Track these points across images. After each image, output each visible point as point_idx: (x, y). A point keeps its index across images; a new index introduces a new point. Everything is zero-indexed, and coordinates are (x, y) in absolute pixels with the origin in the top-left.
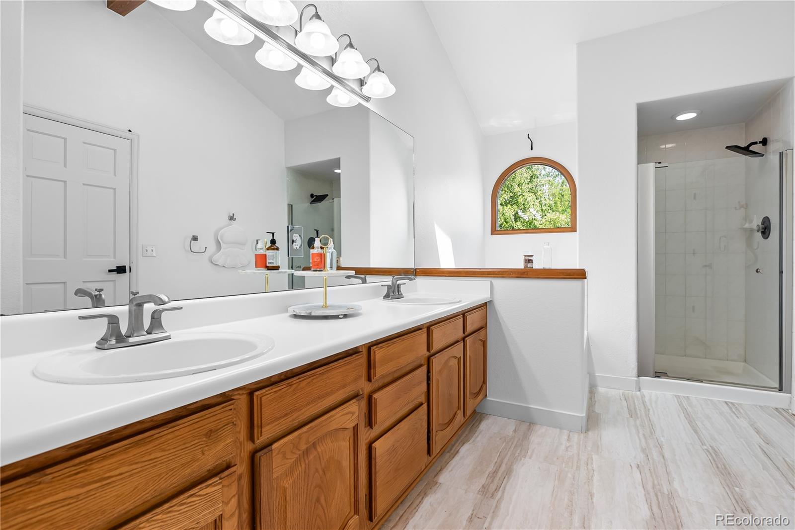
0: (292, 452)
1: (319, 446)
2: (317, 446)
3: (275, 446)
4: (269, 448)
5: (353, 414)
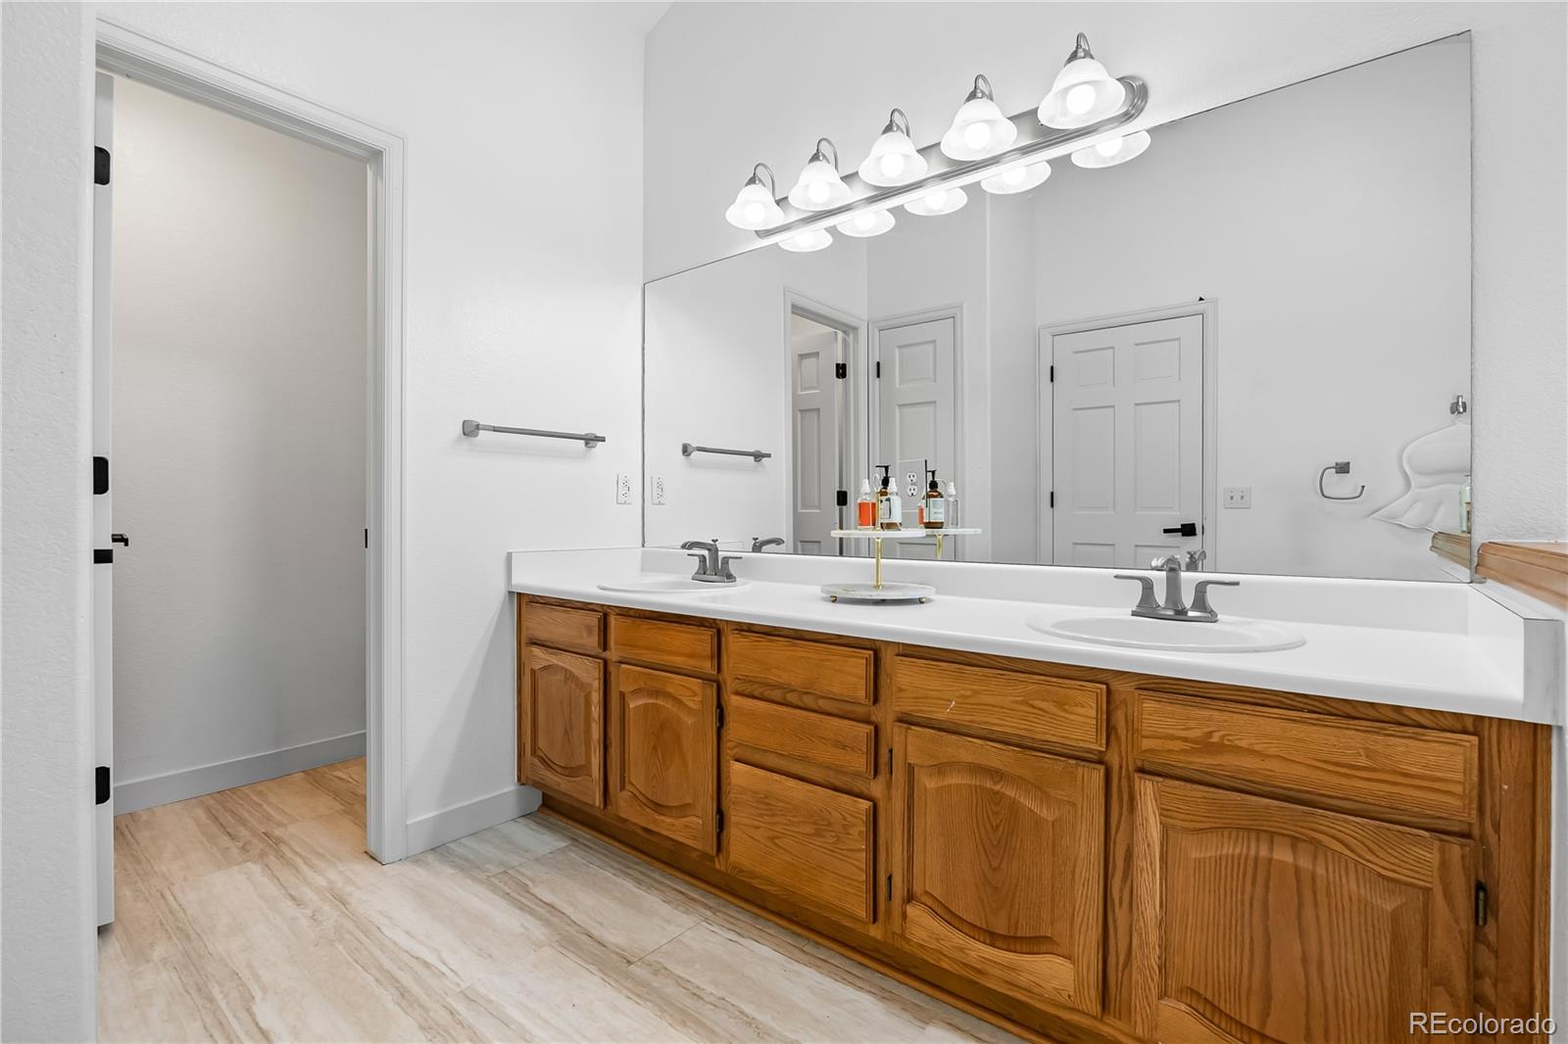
1: (660, 699)
2: (659, 697)
5: (695, 695)
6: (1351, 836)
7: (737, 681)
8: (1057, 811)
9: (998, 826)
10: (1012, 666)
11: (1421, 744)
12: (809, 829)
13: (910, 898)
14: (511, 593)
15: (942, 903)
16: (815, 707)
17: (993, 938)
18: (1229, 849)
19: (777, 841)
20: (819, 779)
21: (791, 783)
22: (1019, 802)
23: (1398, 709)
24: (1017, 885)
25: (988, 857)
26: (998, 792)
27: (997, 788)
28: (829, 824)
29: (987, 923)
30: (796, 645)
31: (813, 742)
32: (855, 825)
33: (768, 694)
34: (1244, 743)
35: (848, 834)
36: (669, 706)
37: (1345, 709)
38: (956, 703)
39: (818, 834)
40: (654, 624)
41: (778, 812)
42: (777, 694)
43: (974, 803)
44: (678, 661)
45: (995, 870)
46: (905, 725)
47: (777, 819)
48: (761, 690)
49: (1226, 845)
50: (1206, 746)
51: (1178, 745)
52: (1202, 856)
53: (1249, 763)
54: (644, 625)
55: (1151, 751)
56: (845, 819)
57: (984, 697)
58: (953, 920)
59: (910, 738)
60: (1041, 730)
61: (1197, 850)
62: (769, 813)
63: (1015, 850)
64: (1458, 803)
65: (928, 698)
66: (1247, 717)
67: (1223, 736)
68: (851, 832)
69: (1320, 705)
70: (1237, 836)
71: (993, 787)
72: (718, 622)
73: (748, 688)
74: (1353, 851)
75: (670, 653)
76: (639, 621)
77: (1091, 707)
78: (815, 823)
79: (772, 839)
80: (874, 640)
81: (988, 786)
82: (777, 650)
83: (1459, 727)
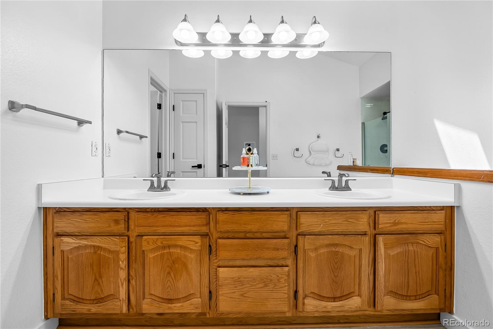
0: (152, 243)
1: (172, 249)
2: (171, 248)
3: (144, 237)
4: (142, 237)
5: (197, 243)
6: (425, 239)
7: (219, 233)
8: (354, 252)
9: (337, 262)
10: (339, 210)
11: (436, 214)
12: (262, 285)
13: (305, 297)
14: (39, 208)
15: (317, 294)
16: (261, 237)
17: (334, 299)
18: (399, 250)
19: (245, 295)
20: (262, 265)
21: (252, 269)
22: (344, 252)
23: (430, 207)
24: (343, 279)
25: (334, 273)
26: (337, 251)
27: (337, 250)
28: (271, 280)
29: (334, 295)
30: (254, 214)
31: (263, 250)
32: (282, 278)
33: (237, 235)
34: (403, 221)
35: (280, 282)
36: (179, 251)
37: (420, 209)
38: (323, 225)
39: (266, 286)
40: (168, 214)
41: (246, 283)
42: (242, 235)
43: (329, 256)
44: (186, 229)
45: (336, 277)
46: (303, 236)
47: (245, 286)
48: (233, 235)
49: (398, 249)
50: (395, 224)
51: (388, 225)
52: (394, 254)
53: (404, 226)
54: (161, 216)
55: (381, 228)
56: (278, 276)
57: (332, 221)
58: (321, 297)
59: (306, 240)
60: (351, 228)
61: (393, 252)
62: (241, 284)
63: (343, 268)
64: (442, 226)
65: (312, 225)
66: (403, 214)
67: (398, 220)
68: (280, 280)
69: (416, 208)
70: (401, 246)
71: (335, 250)
72: (207, 209)
73: (226, 235)
74: (425, 243)
75: (180, 226)
76: (156, 214)
77: (365, 218)
78: (264, 282)
79: (242, 295)
80: (288, 207)
81: (334, 250)
82: (245, 217)
83: (440, 209)
